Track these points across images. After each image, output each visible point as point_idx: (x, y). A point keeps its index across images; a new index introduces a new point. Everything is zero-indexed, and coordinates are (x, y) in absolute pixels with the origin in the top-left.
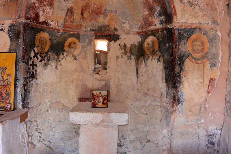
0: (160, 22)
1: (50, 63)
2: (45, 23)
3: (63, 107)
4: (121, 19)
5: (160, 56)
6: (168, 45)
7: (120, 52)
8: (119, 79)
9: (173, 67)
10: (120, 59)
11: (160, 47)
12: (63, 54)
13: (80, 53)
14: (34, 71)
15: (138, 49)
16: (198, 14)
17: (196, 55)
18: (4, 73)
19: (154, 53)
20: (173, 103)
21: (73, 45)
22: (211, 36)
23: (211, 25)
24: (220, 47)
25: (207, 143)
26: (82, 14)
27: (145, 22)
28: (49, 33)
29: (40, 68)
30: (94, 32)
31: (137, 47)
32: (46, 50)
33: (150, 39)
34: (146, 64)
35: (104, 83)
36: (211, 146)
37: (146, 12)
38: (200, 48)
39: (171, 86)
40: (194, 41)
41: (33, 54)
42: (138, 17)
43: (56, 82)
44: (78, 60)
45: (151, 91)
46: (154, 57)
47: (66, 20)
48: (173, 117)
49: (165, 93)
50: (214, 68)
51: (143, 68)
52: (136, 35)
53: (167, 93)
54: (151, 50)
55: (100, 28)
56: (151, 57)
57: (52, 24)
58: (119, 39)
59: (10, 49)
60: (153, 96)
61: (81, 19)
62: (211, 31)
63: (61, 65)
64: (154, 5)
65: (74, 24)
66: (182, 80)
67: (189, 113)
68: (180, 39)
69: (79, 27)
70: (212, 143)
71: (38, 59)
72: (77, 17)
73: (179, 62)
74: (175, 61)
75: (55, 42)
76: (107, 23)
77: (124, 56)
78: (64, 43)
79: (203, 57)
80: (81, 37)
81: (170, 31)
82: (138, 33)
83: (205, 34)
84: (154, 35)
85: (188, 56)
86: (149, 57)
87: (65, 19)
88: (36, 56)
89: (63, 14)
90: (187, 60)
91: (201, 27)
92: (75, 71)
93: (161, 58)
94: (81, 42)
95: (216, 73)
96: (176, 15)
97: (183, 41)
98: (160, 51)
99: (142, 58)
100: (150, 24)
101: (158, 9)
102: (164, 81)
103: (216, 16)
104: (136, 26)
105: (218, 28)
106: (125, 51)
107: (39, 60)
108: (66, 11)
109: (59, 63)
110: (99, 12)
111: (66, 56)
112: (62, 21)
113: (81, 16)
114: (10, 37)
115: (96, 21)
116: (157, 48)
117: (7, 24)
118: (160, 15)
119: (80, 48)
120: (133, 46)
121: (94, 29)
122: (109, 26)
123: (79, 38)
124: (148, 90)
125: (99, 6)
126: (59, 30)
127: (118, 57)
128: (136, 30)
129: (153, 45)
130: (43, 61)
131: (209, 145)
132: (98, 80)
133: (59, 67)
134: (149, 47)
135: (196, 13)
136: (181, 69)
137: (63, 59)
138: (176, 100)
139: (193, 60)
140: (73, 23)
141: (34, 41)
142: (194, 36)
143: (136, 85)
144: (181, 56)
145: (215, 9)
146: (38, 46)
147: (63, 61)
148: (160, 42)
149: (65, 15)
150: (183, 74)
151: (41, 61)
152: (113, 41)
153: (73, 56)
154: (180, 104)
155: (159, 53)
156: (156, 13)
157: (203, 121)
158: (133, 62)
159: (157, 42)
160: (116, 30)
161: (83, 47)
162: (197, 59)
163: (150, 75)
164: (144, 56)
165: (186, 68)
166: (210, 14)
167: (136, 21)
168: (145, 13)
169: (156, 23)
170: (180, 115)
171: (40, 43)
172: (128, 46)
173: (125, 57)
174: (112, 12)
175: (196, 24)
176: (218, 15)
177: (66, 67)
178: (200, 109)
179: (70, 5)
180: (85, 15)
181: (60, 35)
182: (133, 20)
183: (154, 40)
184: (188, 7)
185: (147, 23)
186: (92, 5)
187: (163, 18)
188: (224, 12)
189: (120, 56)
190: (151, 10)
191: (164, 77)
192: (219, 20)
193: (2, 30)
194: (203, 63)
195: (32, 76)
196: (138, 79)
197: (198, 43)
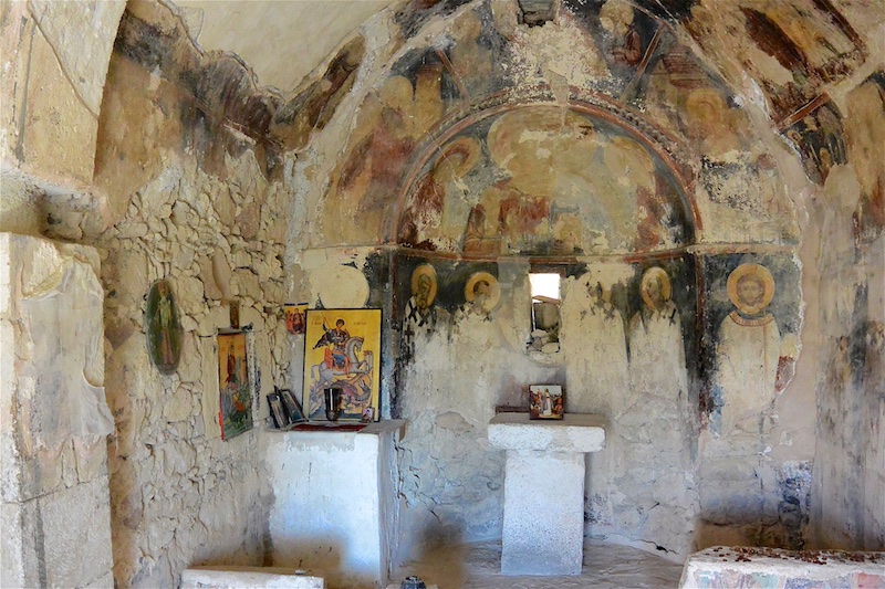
0: (673, 238)
1: (437, 327)
2: (428, 245)
3: (461, 426)
4: (588, 227)
5: (675, 310)
6: (688, 288)
7: (588, 302)
8: (586, 362)
9: (699, 334)
10: (587, 316)
11: (674, 291)
12: (463, 310)
13: (499, 306)
14: (410, 345)
15: (629, 295)
16: (748, 223)
17: (746, 309)
18: (359, 349)
19: (661, 303)
20: (701, 410)
21: (483, 287)
22: (779, 266)
23: (779, 244)
24: (801, 289)
25: (782, 500)
26: (502, 219)
27: (641, 236)
28: (435, 266)
29: (419, 340)
30: (528, 258)
31: (626, 292)
32: (430, 301)
33: (654, 273)
34: (646, 328)
35: (552, 372)
36: (792, 506)
37: (644, 214)
38: (755, 293)
39: (695, 375)
40: (742, 279)
41: (408, 312)
42: (627, 223)
43: (450, 369)
44: (493, 321)
45: (658, 388)
46: (662, 313)
47: (467, 235)
48: (700, 439)
49: (685, 391)
50: (789, 336)
51: (639, 338)
52: (624, 265)
53: (690, 390)
54: (656, 297)
55: (542, 248)
56: (656, 312)
57: (441, 245)
58: (585, 272)
59: (368, 303)
60: (663, 398)
61: (498, 230)
62: (779, 258)
63: (458, 332)
64: (660, 200)
65: (484, 241)
66: (718, 361)
67: (737, 432)
68: (712, 277)
69: (495, 247)
70: (794, 501)
71: (416, 320)
72: (490, 225)
73: (709, 325)
74: (702, 323)
75: (447, 282)
76: (558, 237)
77: (597, 310)
78: (464, 284)
79: (761, 314)
80: (500, 269)
81: (691, 260)
82: (627, 260)
83: (766, 263)
84: (662, 266)
85: (729, 311)
86: (652, 313)
87: (466, 232)
88: (412, 315)
89: (460, 222)
90: (728, 319)
91: (757, 249)
92: (489, 345)
93: (677, 315)
94: (501, 281)
95: (793, 346)
96: (700, 226)
97: (718, 281)
98: (674, 300)
99: (638, 314)
100: (654, 240)
101: (668, 209)
102: (684, 364)
103: (790, 224)
104: (624, 243)
105: (794, 251)
106: (599, 298)
107: (419, 322)
108: (468, 213)
109: (454, 327)
110: (538, 211)
111: (470, 312)
112: (459, 237)
113: (498, 223)
114: (368, 279)
115: (533, 231)
116: (667, 293)
117: (363, 253)
118: (672, 224)
119: (499, 292)
120: (616, 289)
121: (529, 249)
122: (561, 242)
123: (496, 273)
124: (652, 386)
125: (539, 199)
126: (454, 257)
127: (585, 312)
128: (624, 252)
129: (661, 287)
130: (424, 325)
131: (787, 505)
132: (539, 364)
133: (454, 336)
134: (651, 290)
135: (745, 220)
136: (715, 338)
137: (462, 319)
138: (706, 403)
139: (740, 320)
140: (482, 238)
141: (410, 283)
142: (741, 269)
143: (626, 376)
144: (713, 312)
145: (788, 211)
146: (416, 295)
147: (462, 324)
148: (673, 282)
149: (466, 222)
150: (719, 349)
151: (421, 325)
152: (572, 277)
153: (483, 311)
154: (715, 412)
155: (673, 306)
156: (664, 218)
157: (768, 449)
158: (618, 323)
159: (668, 279)
160: (578, 250)
161: (505, 292)
162: (750, 317)
163: (656, 353)
164: (642, 311)
165: (726, 337)
166: (777, 222)
167: (624, 233)
168: (641, 215)
169: (664, 238)
170: (717, 434)
171: (421, 286)
172: (607, 288)
173: (600, 312)
174: (568, 210)
175: (745, 243)
176: (794, 222)
177: (468, 337)
178: (761, 424)
179: (475, 201)
180: (508, 220)
181: (457, 267)
182: (615, 227)
183: (662, 275)
184: (727, 210)
185: (647, 238)
186: (523, 198)
187: (677, 228)
188: (807, 215)
189: (589, 311)
190: (654, 209)
191: (683, 356)
192: (797, 233)
193: (353, 264)
194: (763, 325)
195: (407, 356)
196: (629, 361)
197: (749, 284)
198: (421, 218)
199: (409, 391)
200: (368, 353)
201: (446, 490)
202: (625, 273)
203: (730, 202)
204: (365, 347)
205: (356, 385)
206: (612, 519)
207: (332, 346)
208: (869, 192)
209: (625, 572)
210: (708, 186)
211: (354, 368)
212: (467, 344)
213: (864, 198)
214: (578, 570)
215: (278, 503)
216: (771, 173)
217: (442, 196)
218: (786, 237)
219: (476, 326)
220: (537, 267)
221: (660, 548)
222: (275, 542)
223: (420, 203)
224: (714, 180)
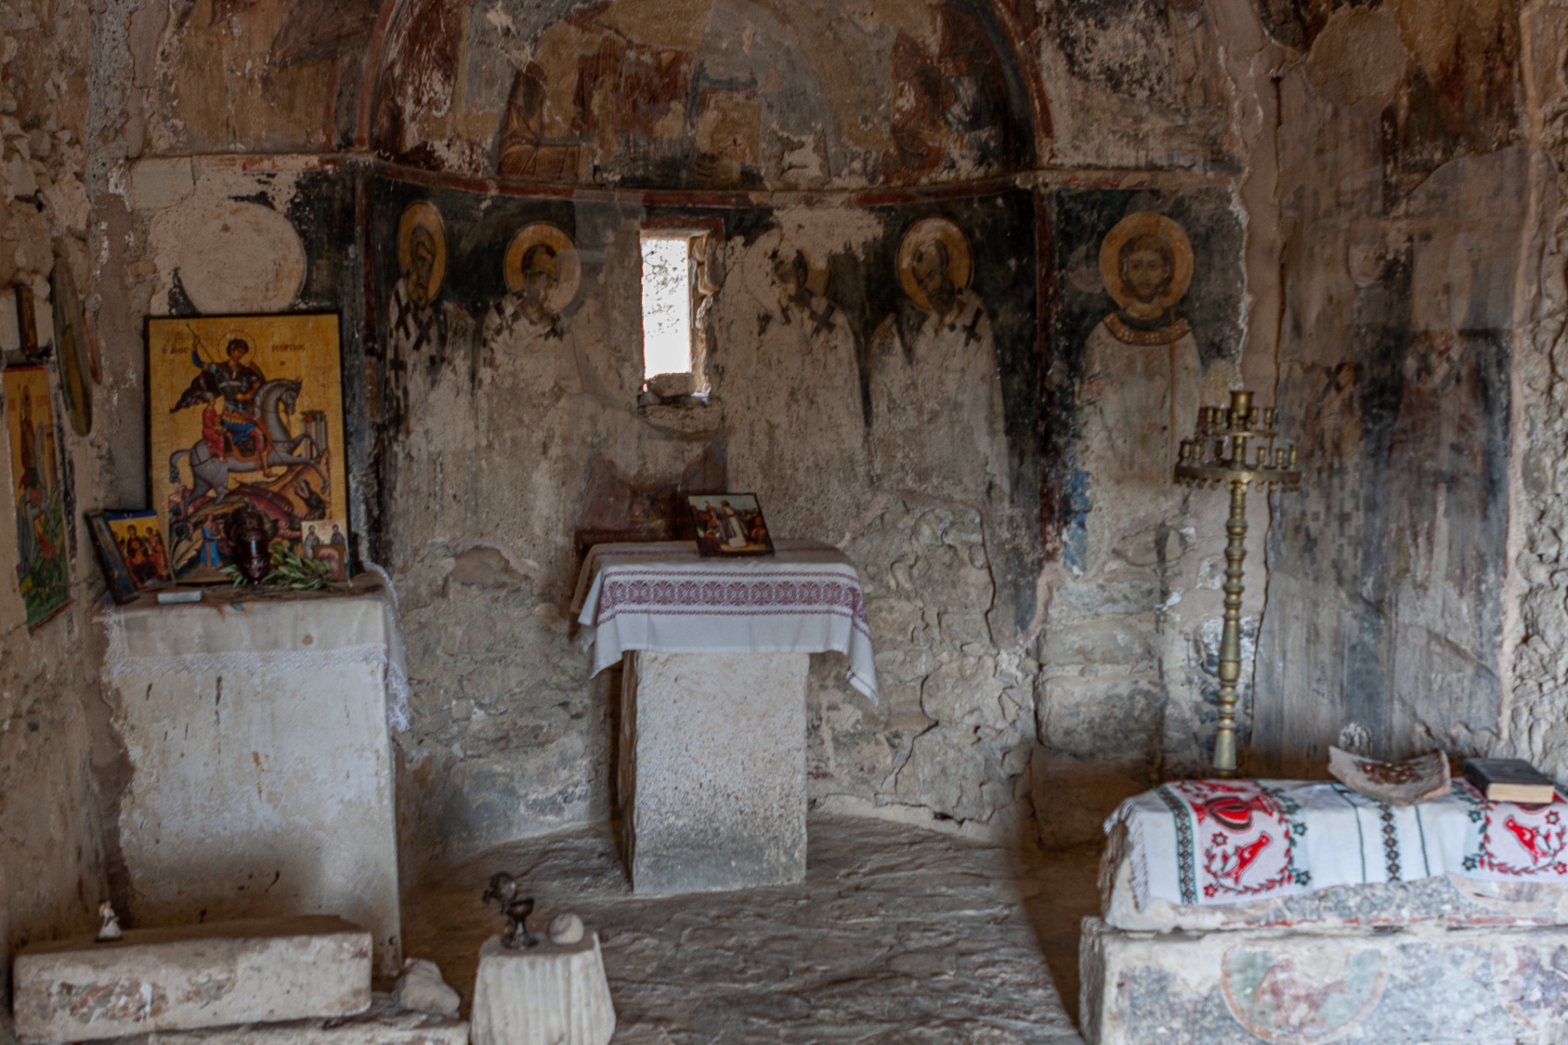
0: (976, 153)
1: (448, 352)
2: (423, 156)
3: (505, 578)
4: (775, 126)
5: (978, 314)
6: (1013, 263)
7: (773, 297)
8: (772, 427)
9: (1039, 362)
10: (774, 329)
11: (976, 269)
12: (500, 311)
13: (576, 305)
14: (400, 393)
15: (868, 279)
16: (1146, 127)
17: (1137, 310)
18: (289, 409)
19: (946, 298)
20: (1044, 520)
21: (542, 258)
22: (1204, 220)
23: (1203, 175)
24: (1243, 269)
25: (1200, 699)
26: (582, 99)
27: (900, 148)
29: (416, 382)
30: (641, 193)
31: (862, 271)
32: (433, 289)
33: (928, 233)
34: (909, 351)
35: (697, 450)
37: (909, 100)
38: (1155, 276)
39: (1031, 445)
40: (1129, 247)
41: (394, 315)
42: (866, 120)
43: (477, 448)
44: (567, 337)
45: (935, 481)
46: (948, 319)
47: (506, 135)
48: (1042, 582)
49: (1004, 483)
50: (1220, 365)
51: (893, 374)
52: (859, 212)
53: (1017, 481)
54: (935, 283)
55: (669, 170)
56: (934, 317)
57: (451, 157)
58: (768, 227)
59: (305, 292)
60: (949, 500)
61: (574, 125)
62: (1203, 202)
63: (491, 363)
64: (947, 69)
65: (544, 151)
66: (1081, 418)
67: (1114, 565)
68: (1070, 240)
69: (566, 165)
71: (408, 335)
72: (555, 115)
73: (1063, 342)
74: (1048, 338)
75: (466, 245)
76: (704, 144)
77: (795, 313)
78: (502, 252)
79: (1165, 319)
80: (579, 218)
81: (1024, 203)
82: (866, 200)
83: (1179, 211)
84: (949, 216)
85: (1104, 313)
86: (924, 318)
87: (505, 126)
88: (402, 322)
89: (491, 104)
90: (1101, 330)
91: (1162, 181)
92: (558, 392)
93: (984, 321)
94: (581, 246)
96: (1048, 130)
97: (1082, 250)
98: (977, 288)
99: (889, 320)
100: (933, 159)
101: (967, 90)
102: (1000, 425)
103: (1227, 130)
104: (857, 165)
105: (1233, 188)
106: (800, 286)
107: (413, 338)
108: (508, 84)
109: (484, 353)
110: (663, 85)
111: (515, 316)
112: (488, 143)
113: (572, 109)
114: (302, 234)
115: (649, 131)
116: (961, 273)
117: (291, 169)
118: (975, 123)
119: (578, 273)
120: (840, 264)
121: (640, 173)
122: (713, 158)
123: (569, 227)
124: (922, 476)
125: (666, 57)
126: (482, 186)
127: (765, 319)
128: (859, 182)
129: (945, 260)
130: (424, 348)
131: (1208, 707)
132: (668, 433)
133: (485, 374)
134: (923, 268)
135: (1138, 120)
137: (499, 331)
138: (1055, 508)
139: (1125, 332)
140: (537, 145)
141: (396, 248)
142: (1129, 224)
143: (861, 456)
144: (1070, 314)
145: (1224, 100)
146: (408, 275)
147: (498, 345)
148: (975, 251)
149: (503, 105)
150: (1083, 393)
151: (417, 347)
152: (739, 240)
153: (544, 315)
154: (1073, 525)
155: (975, 302)
156: (956, 109)
157: (1175, 597)
158: (843, 344)
159: (963, 246)
160: (751, 179)
161: (591, 270)
162: (1141, 327)
163: (931, 405)
164: (899, 313)
165: (1097, 368)
166: (1200, 125)
167: (857, 142)
168: (901, 102)
169: (955, 153)
170: (1076, 570)
171: (416, 257)
172: (819, 263)
173: (802, 318)
174: (731, 86)
175: (1137, 169)
176: (1235, 128)
177: (514, 375)
178: (1162, 547)
179: (525, 56)
180: (596, 100)
181: (487, 212)
182: (838, 130)
183: (948, 235)
184: (1102, 97)
185: (913, 153)
186: (632, 54)
187: (988, 134)
188: (1261, 113)
189: (777, 314)
190: (934, 90)
191: (999, 408)
192: (1238, 151)
193: (262, 199)
194: (1169, 341)
195: (395, 420)
196: (868, 423)
197: (1144, 255)
198: (410, 90)
199: (400, 502)
200: (313, 416)
201: (475, 727)
202: (862, 229)
203: (1109, 79)
204: (304, 403)
205: (291, 495)
206: (832, 764)
207: (219, 405)
208: (1431, 67)
209: (892, 868)
210: (1066, 43)
211: (281, 452)
212: (513, 391)
213: (1415, 77)
214: (798, 877)
215: (140, 782)
216: (1193, 20)
217: (454, 37)
218: (1220, 160)
219: (530, 350)
220: (662, 219)
221: (943, 817)
222: (137, 875)
223: (409, 55)
224: (1080, 28)
